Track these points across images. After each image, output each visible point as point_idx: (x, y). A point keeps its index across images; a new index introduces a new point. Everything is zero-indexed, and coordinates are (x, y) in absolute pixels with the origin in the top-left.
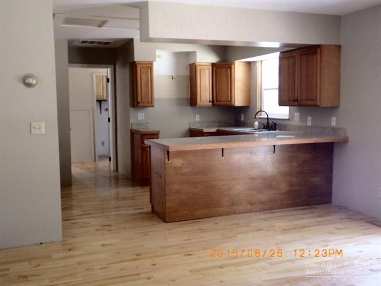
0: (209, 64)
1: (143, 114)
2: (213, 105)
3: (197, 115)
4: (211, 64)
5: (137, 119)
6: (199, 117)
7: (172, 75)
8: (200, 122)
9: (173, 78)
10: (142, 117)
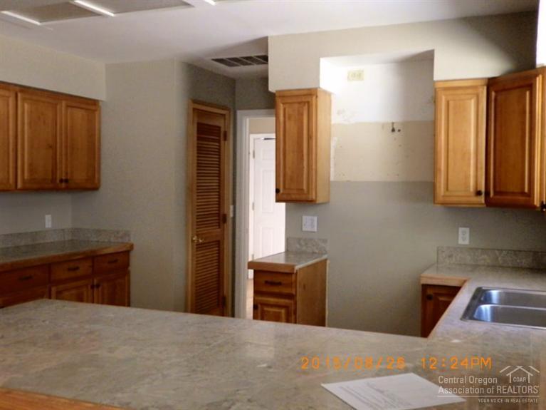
0: (479, 83)
1: (316, 218)
2: (489, 203)
3: (461, 229)
4: (484, 82)
5: (301, 229)
6: (467, 235)
7: (390, 120)
8: (471, 249)
9: (393, 130)
10: (312, 225)
